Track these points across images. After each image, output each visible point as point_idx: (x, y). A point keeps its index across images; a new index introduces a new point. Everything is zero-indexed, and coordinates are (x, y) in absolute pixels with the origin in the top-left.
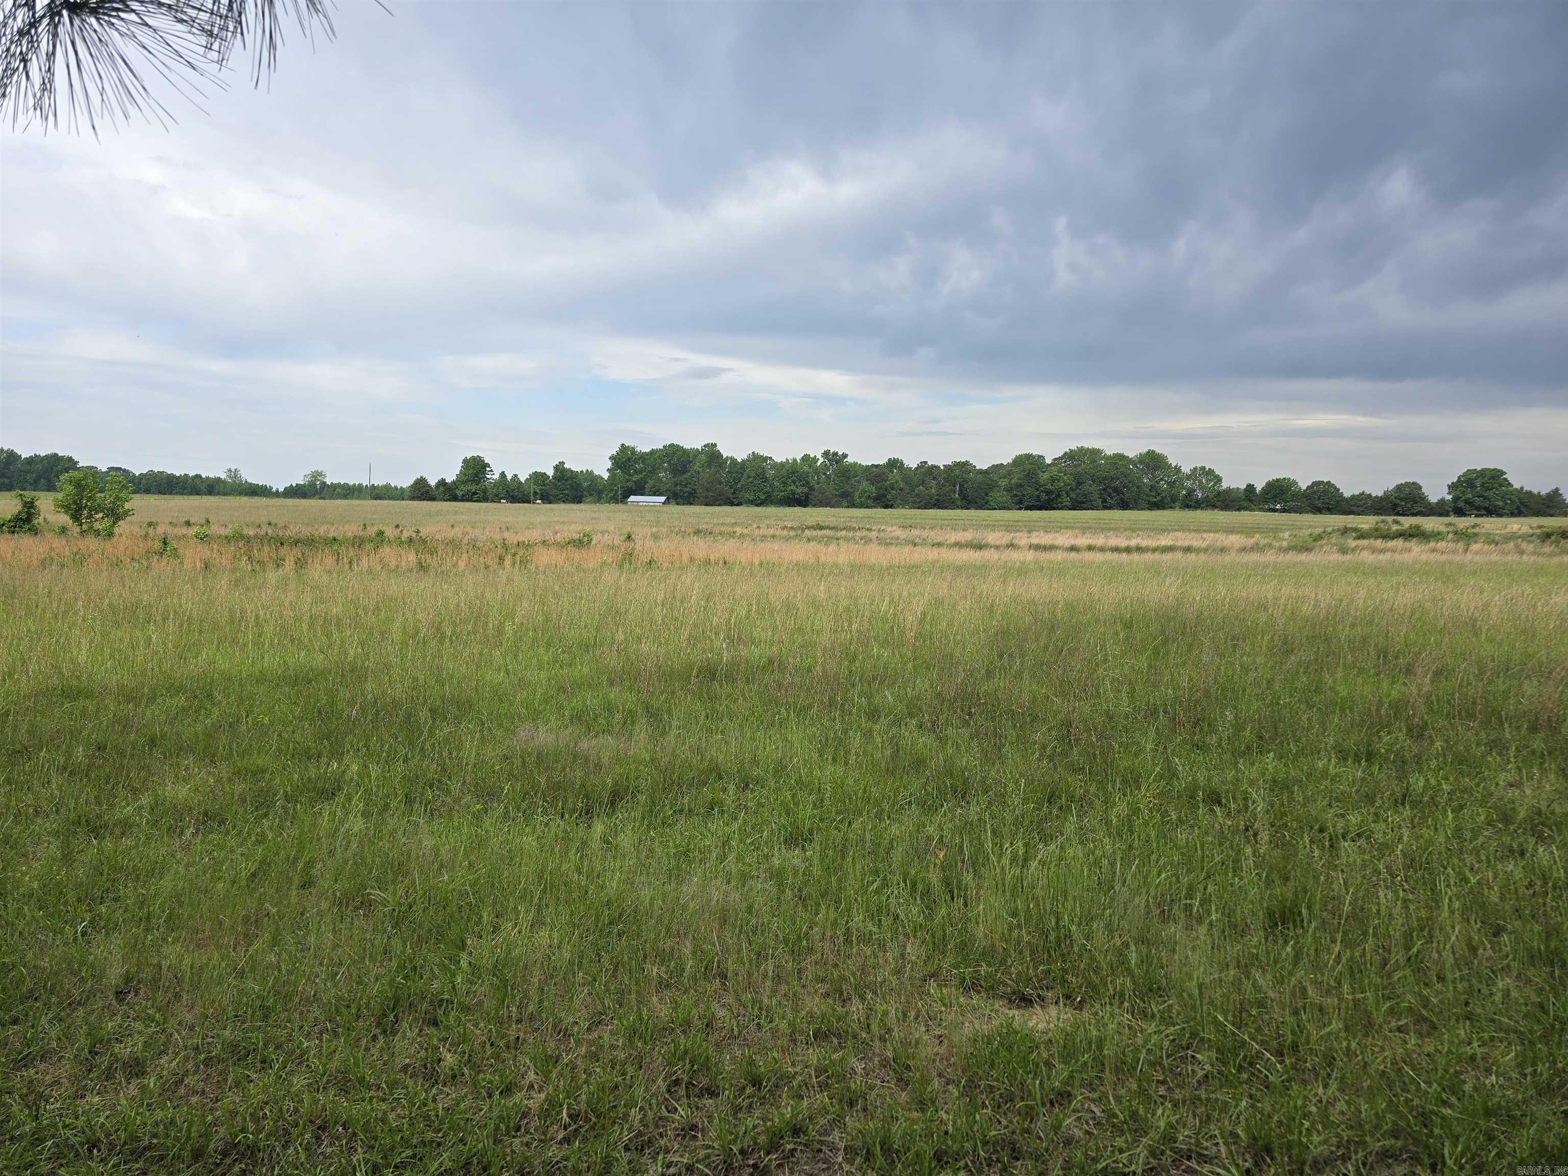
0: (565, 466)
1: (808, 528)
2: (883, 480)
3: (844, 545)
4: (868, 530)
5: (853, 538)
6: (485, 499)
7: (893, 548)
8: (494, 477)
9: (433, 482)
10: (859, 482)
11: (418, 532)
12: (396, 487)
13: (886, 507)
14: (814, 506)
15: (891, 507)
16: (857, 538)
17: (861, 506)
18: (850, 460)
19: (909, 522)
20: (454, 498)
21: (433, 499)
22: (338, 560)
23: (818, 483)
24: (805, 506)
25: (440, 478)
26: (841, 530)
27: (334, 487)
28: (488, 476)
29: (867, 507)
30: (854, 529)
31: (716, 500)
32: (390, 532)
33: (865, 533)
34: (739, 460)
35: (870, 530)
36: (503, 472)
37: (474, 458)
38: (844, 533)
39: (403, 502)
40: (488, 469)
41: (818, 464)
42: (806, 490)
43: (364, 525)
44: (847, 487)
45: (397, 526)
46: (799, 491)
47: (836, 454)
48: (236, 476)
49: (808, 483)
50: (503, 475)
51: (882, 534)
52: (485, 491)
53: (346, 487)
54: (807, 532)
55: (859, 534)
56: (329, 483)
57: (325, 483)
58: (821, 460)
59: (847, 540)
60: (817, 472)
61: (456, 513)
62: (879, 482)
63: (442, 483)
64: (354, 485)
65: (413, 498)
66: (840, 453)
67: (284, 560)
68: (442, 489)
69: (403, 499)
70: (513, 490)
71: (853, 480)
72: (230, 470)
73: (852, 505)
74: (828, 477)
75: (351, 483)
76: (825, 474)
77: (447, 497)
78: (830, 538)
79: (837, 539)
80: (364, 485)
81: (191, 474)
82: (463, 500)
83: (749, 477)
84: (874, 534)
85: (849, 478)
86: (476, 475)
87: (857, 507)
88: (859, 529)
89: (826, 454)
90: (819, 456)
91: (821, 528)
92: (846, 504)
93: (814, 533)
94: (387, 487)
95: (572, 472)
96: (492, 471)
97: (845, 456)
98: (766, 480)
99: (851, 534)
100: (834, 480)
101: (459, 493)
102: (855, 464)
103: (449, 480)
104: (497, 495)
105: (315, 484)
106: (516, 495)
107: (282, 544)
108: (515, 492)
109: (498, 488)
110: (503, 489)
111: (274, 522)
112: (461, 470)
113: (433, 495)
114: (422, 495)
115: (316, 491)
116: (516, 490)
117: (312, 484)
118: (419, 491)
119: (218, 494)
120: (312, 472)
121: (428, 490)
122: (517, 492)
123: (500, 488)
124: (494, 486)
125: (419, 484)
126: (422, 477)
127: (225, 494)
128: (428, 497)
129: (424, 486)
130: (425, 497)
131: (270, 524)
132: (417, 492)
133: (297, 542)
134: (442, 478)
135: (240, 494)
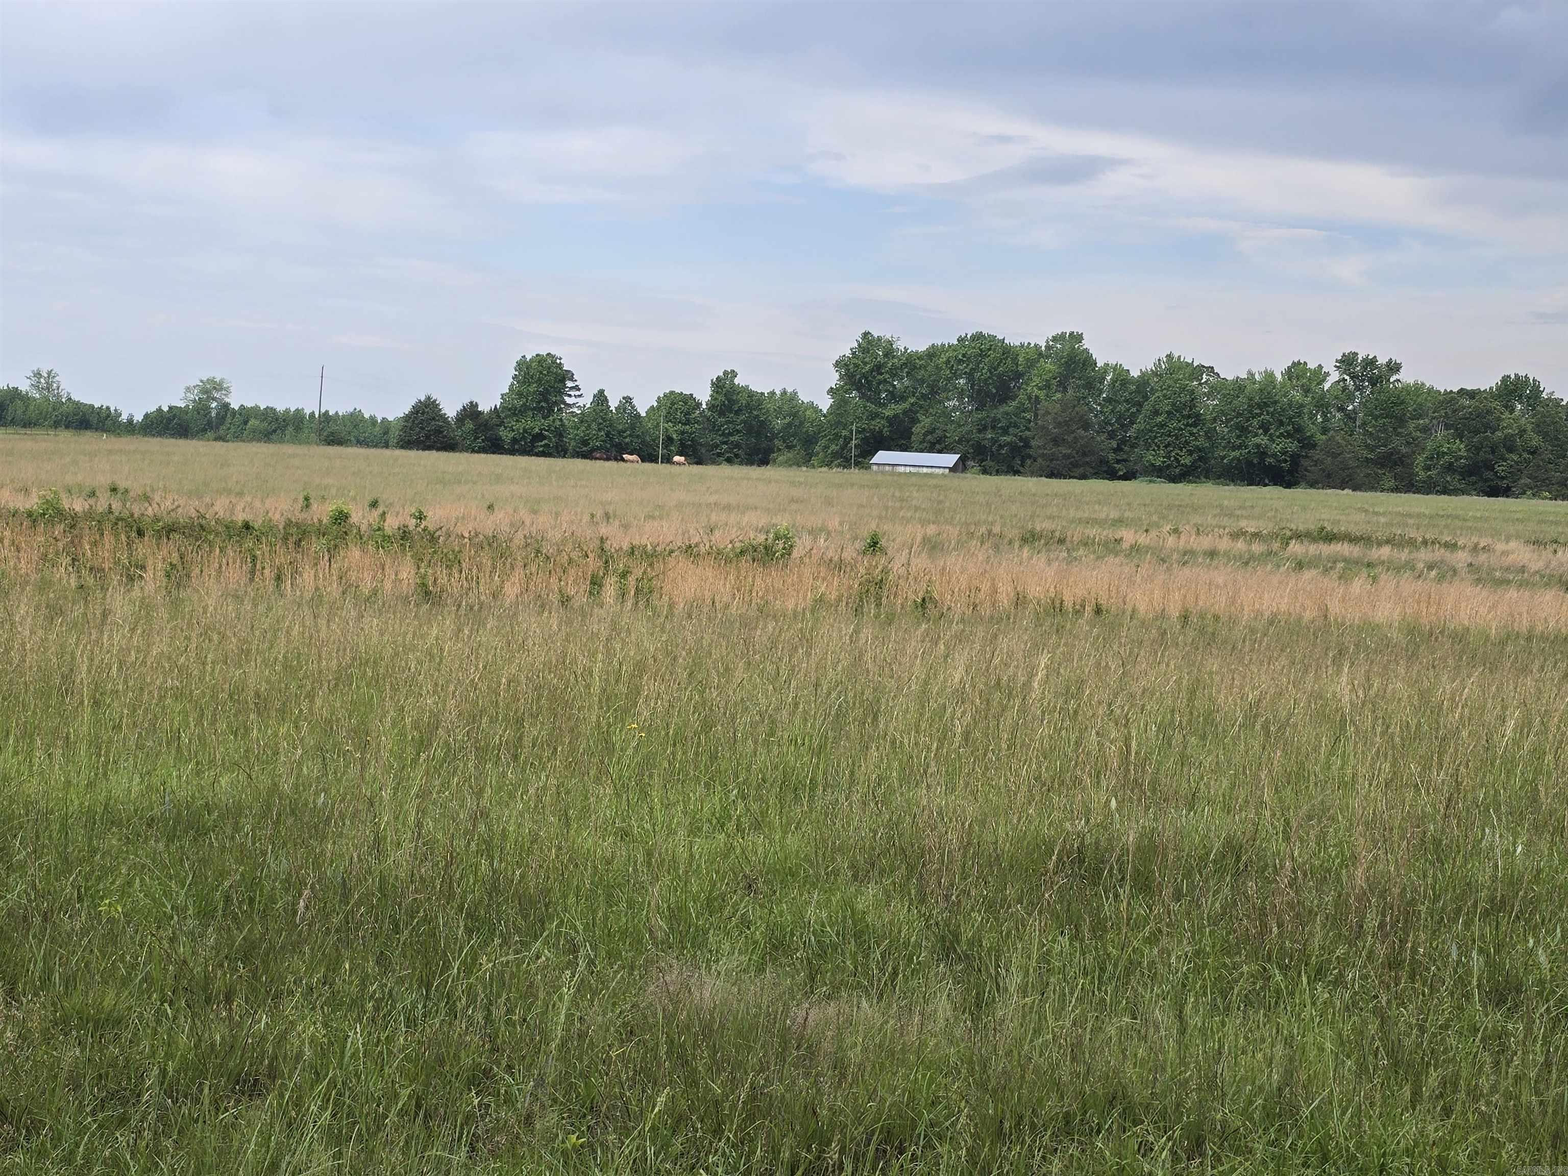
0: (736, 381)
1: (1298, 536)
2: (1487, 427)
3: (1387, 581)
4: (1447, 545)
5: (1410, 566)
6: (560, 451)
7: (1512, 593)
8: (581, 402)
9: (450, 409)
10: (1425, 430)
11: (421, 517)
12: (373, 420)
13: (1493, 492)
14: (1312, 485)
15: (1506, 492)
16: (1421, 565)
17: (1428, 488)
18: (1406, 377)
19: (1552, 531)
20: (495, 447)
21: (449, 446)
22: (253, 572)
23: (1325, 431)
24: (1289, 485)
25: (466, 401)
26: (1380, 544)
27: (246, 414)
28: (568, 400)
29: (1445, 491)
30: (1412, 542)
31: (1075, 465)
32: (360, 517)
33: (1439, 554)
34: (1135, 373)
35: (1452, 546)
36: (601, 392)
37: (540, 360)
38: (1386, 551)
39: (387, 452)
40: (569, 384)
41: (1327, 386)
42: (1292, 446)
43: (307, 499)
44: (1396, 443)
45: (374, 504)
46: (1276, 448)
47: (1370, 363)
49: (1298, 430)
50: (601, 398)
51: (1483, 557)
52: (560, 433)
53: (269, 415)
54: (1295, 547)
55: (1424, 555)
56: (235, 406)
57: (226, 406)
58: (1335, 376)
59: (1398, 568)
60: (1322, 404)
61: (498, 478)
62: (1476, 432)
63: (470, 412)
64: (287, 411)
65: (407, 443)
66: (1382, 360)
67: (143, 568)
68: (469, 425)
69: (387, 446)
70: (620, 432)
71: (1412, 425)
72: (38, 374)
73: (1408, 485)
74: (1350, 417)
75: (280, 407)
76: (1341, 409)
77: (479, 443)
78: (1352, 564)
79: (1369, 565)
80: (308, 411)
82: (512, 452)
83: (1156, 413)
84: (1461, 558)
85: (1401, 421)
86: (544, 396)
87: (1418, 491)
88: (1425, 542)
89: (1347, 362)
90: (1329, 366)
91: (1330, 538)
92: (1392, 483)
93: (1313, 549)
94: (355, 418)
95: (751, 394)
96: (577, 388)
97: (1393, 367)
98: (1197, 420)
99: (1404, 555)
100: (1364, 424)
101: (506, 435)
102: (1418, 388)
103: (485, 407)
104: (585, 443)
105: (208, 409)
106: (627, 444)
107: (140, 533)
108: (626, 437)
109: (589, 426)
110: (600, 430)
111: (122, 485)
112: (512, 385)
113: (453, 439)
114: (428, 437)
115: (209, 423)
116: (628, 432)
117: (201, 408)
118: (422, 428)
119: (13, 422)
120: (202, 381)
121: (441, 427)
122: (630, 435)
123: (594, 426)
124: (582, 422)
125: (423, 414)
126: (429, 398)
127: (27, 424)
128: (442, 443)
129: (434, 419)
130: (435, 442)
131: (114, 490)
132: (418, 429)
133: (170, 530)
134: (471, 403)
135: (56, 425)
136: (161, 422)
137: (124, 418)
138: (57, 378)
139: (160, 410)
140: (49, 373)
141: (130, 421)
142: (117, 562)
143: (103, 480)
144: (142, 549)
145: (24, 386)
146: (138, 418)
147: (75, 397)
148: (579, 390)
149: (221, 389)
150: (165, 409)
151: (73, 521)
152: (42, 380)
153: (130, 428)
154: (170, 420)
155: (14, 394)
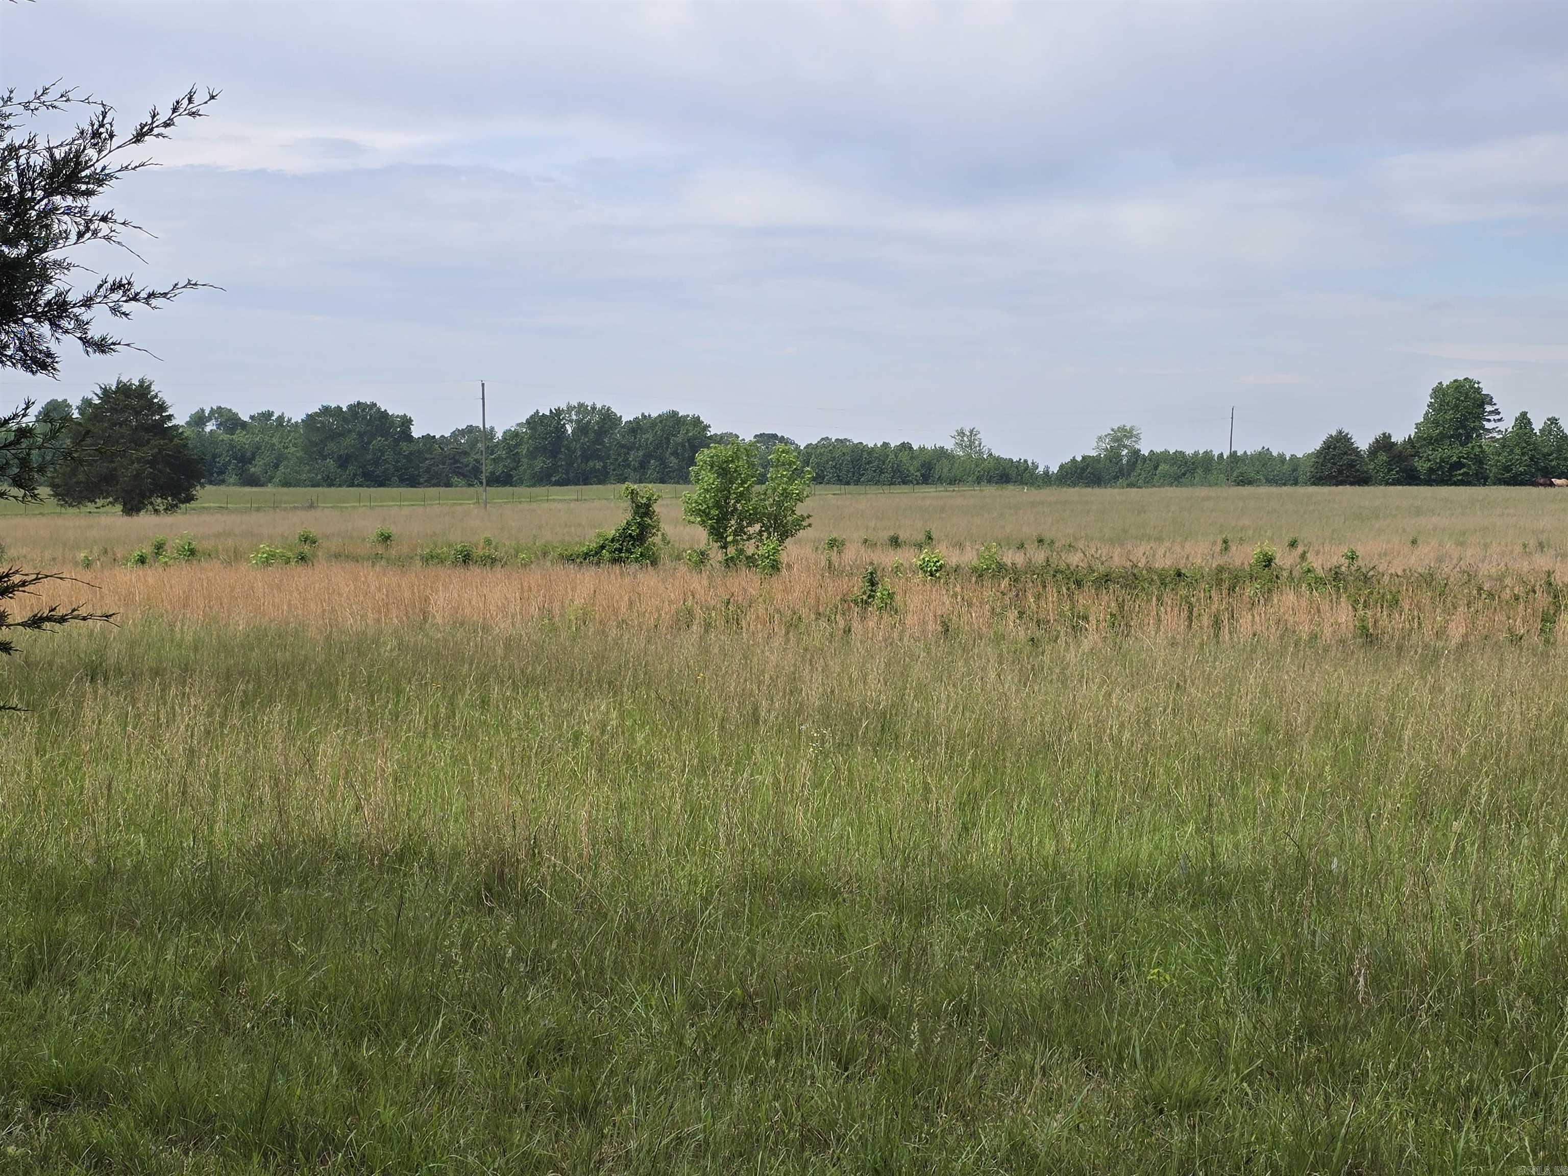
6: (1480, 478)
8: (1502, 426)
9: (1363, 442)
11: (1352, 557)
12: (1282, 457)
20: (1411, 478)
21: (1363, 480)
25: (1378, 433)
27: (1156, 459)
28: (1488, 425)
36: (1524, 415)
37: (1458, 386)
39: (1301, 490)
40: (1489, 408)
43: (1225, 542)
45: (1293, 544)
48: (971, 444)
50: (1523, 421)
52: (1479, 461)
53: (1179, 459)
56: (1145, 452)
57: (1136, 453)
61: (1418, 512)
63: (1384, 444)
64: (1196, 454)
65: (1319, 480)
67: (1085, 618)
68: (1383, 457)
69: (1296, 483)
70: (1546, 456)
75: (1189, 451)
77: (1394, 475)
80: (1216, 453)
81: (894, 443)
82: (1429, 482)
86: (1462, 423)
94: (1264, 457)
96: (1497, 412)
101: (1422, 466)
103: (1398, 437)
104: (1507, 469)
105: (1119, 456)
106: (1553, 467)
107: (1079, 584)
108: (1552, 461)
109: (1512, 451)
110: (1523, 454)
111: (1047, 536)
112: (1427, 414)
113: (1366, 472)
114: (1340, 472)
115: (1121, 470)
116: (1554, 455)
117: (1113, 456)
118: (1334, 464)
119: (940, 480)
120: (1113, 430)
121: (1353, 461)
122: (1557, 458)
123: (1517, 451)
124: (1504, 446)
125: (1335, 448)
126: (1340, 432)
127: (953, 481)
128: (1354, 477)
129: (1345, 453)
130: (1347, 476)
131: (1041, 541)
132: (1330, 465)
133: (1107, 579)
134: (1384, 434)
135: (979, 480)
136: (1075, 472)
137: (1041, 470)
138: (978, 436)
139: (1074, 460)
140: (971, 432)
141: (1046, 473)
142: (1062, 614)
143: (1029, 531)
144: (1083, 599)
145: (949, 445)
146: (1054, 469)
147: (996, 453)
148: (1499, 413)
149: (1131, 437)
150: (1079, 459)
151: (1016, 575)
152: (965, 439)
153: (1047, 479)
154: (1083, 470)
155: (941, 453)
